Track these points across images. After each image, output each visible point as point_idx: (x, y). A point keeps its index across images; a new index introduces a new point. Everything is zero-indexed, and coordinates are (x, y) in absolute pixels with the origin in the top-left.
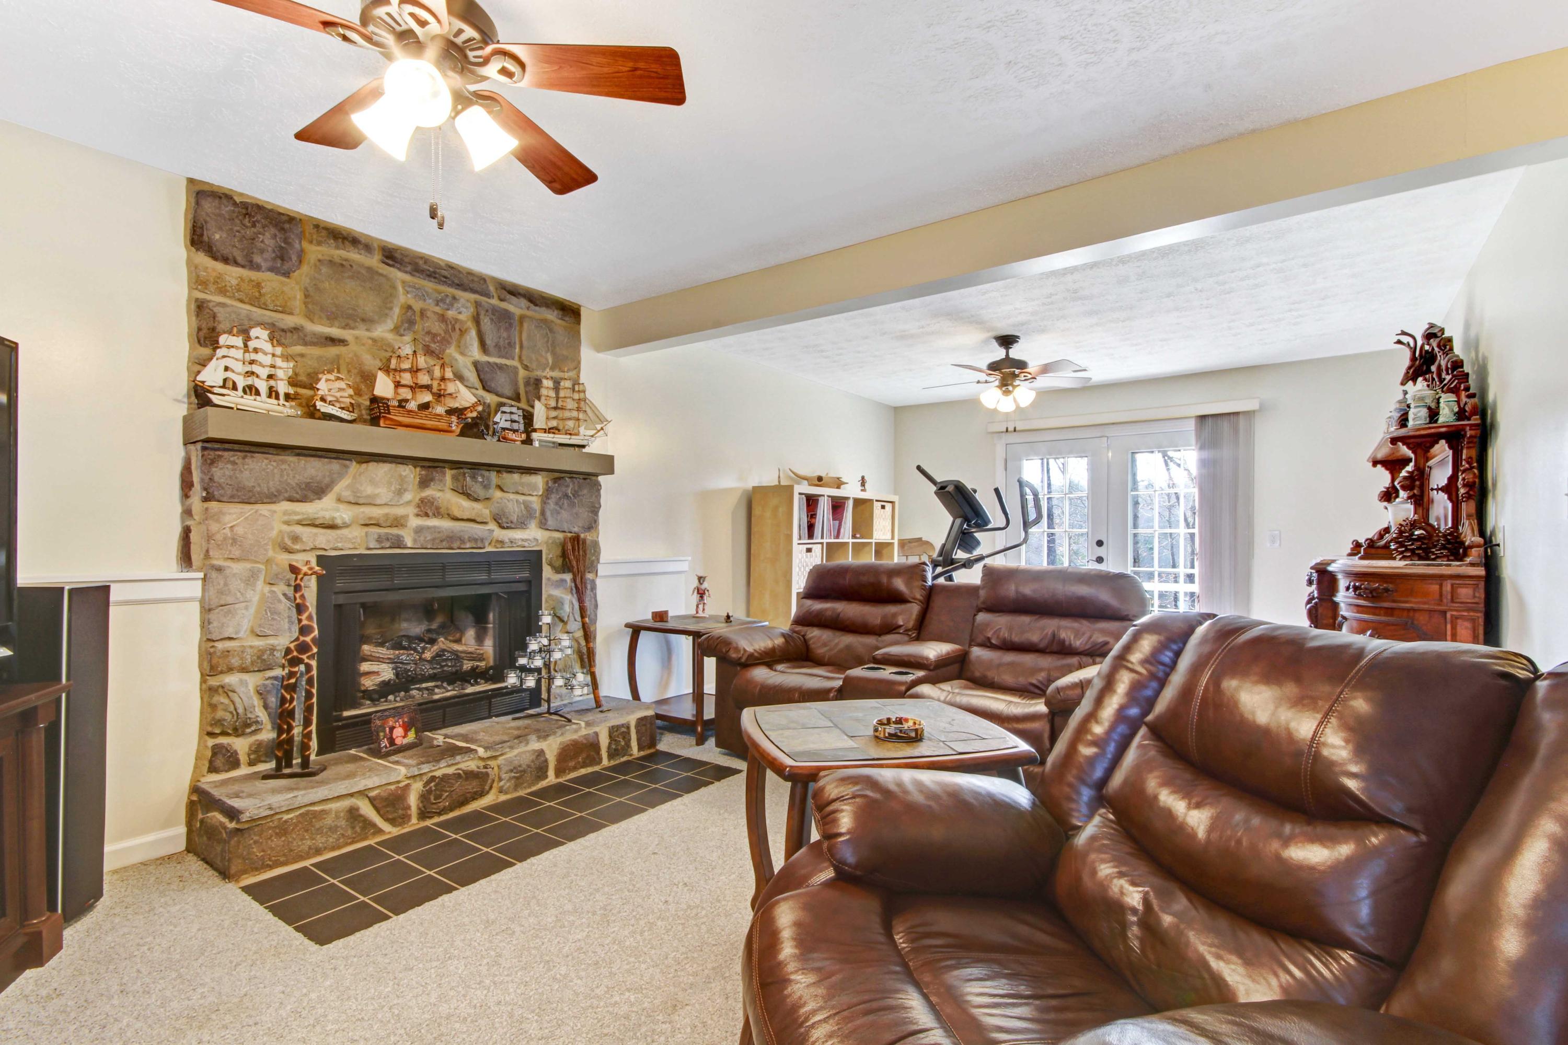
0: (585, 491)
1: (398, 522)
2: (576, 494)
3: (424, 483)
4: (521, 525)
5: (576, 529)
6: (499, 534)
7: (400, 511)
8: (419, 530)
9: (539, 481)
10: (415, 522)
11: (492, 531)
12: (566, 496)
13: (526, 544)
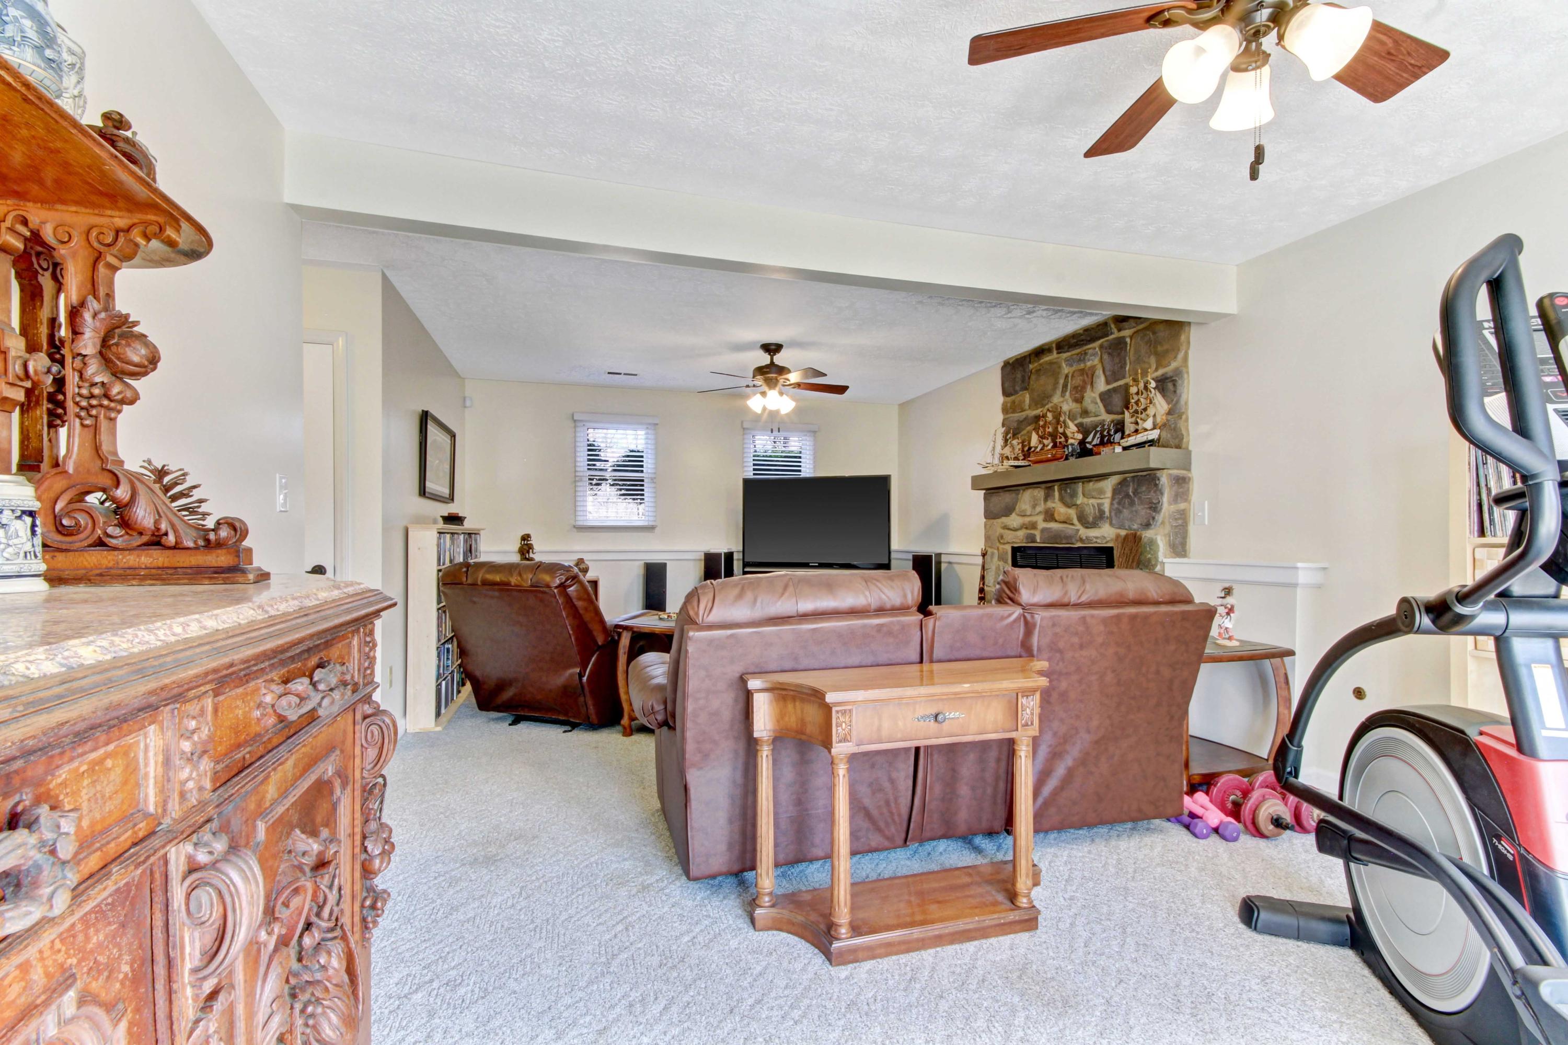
0: (1144, 489)
1: (1033, 526)
2: (1136, 492)
3: (1047, 498)
4: (1093, 525)
5: (1135, 527)
6: (1084, 532)
7: (1034, 519)
8: (1044, 530)
9: (1108, 485)
10: (1042, 525)
11: (1078, 530)
12: (1128, 496)
13: (1099, 541)
